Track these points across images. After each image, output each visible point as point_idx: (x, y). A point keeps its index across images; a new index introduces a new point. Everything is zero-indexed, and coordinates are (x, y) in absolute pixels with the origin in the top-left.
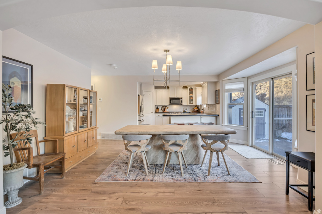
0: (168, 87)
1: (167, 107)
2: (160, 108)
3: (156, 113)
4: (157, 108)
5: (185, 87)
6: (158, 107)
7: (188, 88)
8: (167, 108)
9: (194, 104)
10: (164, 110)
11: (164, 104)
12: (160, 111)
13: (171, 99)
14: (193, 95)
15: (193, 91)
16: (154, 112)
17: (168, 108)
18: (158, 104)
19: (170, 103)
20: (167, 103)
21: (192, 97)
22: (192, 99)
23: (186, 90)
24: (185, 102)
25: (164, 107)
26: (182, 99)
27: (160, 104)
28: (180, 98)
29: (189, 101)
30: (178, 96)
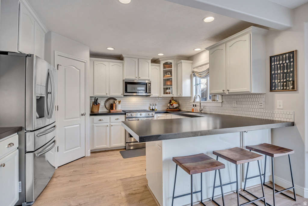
0: (120, 58)
1: (118, 99)
2: (102, 103)
3: (92, 114)
4: (95, 102)
5: (155, 61)
6: (99, 101)
7: (162, 63)
8: (117, 102)
9: (175, 95)
10: (112, 107)
11: (113, 94)
12: (102, 109)
13: (127, 84)
14: (173, 78)
15: (173, 68)
16: (88, 112)
17: (120, 102)
18: (97, 94)
19: (126, 91)
20: (117, 91)
21: (170, 80)
22: (171, 85)
23: (158, 68)
24: (157, 90)
25: (111, 101)
26: (150, 83)
27: (103, 94)
28: (147, 82)
29: (164, 88)
30: (143, 77)
